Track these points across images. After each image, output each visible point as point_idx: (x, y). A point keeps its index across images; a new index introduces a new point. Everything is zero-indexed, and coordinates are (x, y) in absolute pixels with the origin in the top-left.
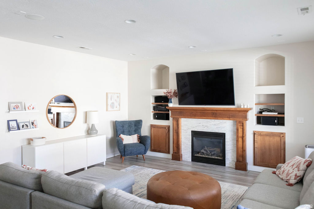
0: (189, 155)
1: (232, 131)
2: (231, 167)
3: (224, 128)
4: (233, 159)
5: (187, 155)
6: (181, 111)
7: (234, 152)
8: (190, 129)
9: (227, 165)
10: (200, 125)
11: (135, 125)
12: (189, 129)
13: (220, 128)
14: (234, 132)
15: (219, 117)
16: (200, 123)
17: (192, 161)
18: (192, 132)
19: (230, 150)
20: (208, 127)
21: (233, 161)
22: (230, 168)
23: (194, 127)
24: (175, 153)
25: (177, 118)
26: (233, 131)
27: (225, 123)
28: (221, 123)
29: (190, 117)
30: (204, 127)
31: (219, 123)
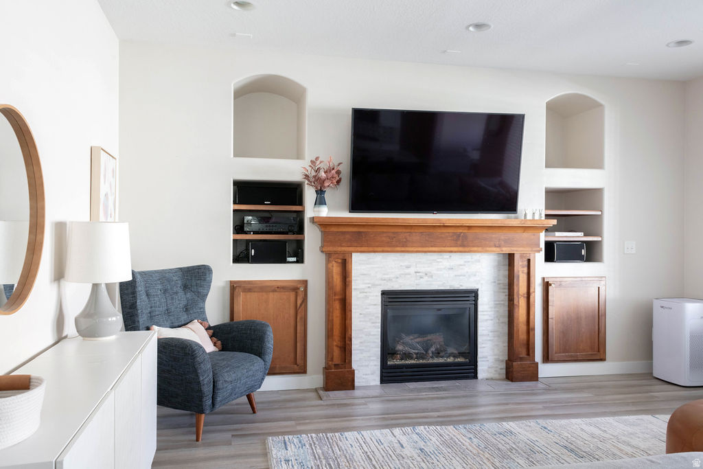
0: (375, 365)
1: (495, 282)
2: (492, 379)
3: (475, 275)
4: (497, 357)
5: (367, 366)
6: (362, 230)
7: (498, 336)
8: (380, 285)
9: (481, 375)
10: (407, 271)
11: (185, 287)
12: (374, 285)
13: (464, 276)
14: (499, 284)
15: (474, 246)
16: (408, 267)
17: (382, 381)
18: (384, 293)
19: (491, 334)
20: (432, 276)
21: (497, 360)
22: (490, 382)
23: (390, 280)
24: (336, 366)
25: (344, 253)
26: (497, 282)
27: (479, 261)
28: (469, 262)
29: (389, 249)
30: (421, 277)
31: (462, 263)
